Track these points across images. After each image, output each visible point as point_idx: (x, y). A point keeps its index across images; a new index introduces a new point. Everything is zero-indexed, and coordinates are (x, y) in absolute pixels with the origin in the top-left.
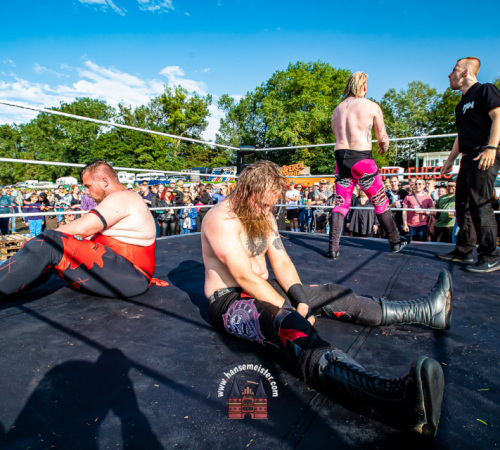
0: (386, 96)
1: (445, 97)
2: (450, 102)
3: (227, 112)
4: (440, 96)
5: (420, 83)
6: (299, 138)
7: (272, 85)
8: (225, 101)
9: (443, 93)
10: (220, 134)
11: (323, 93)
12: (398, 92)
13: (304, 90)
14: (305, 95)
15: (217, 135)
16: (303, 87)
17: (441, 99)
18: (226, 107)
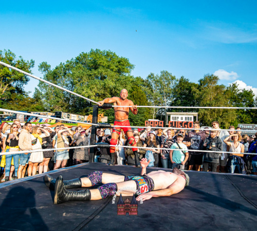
0: (149, 76)
1: (180, 82)
2: (183, 84)
3: (45, 73)
4: (177, 80)
5: (167, 72)
6: (95, 96)
7: (78, 60)
8: (44, 66)
9: (179, 79)
10: (38, 88)
11: (112, 70)
12: (155, 75)
13: (101, 67)
14: (101, 70)
15: (36, 89)
16: (99, 65)
17: (178, 82)
18: (45, 70)
